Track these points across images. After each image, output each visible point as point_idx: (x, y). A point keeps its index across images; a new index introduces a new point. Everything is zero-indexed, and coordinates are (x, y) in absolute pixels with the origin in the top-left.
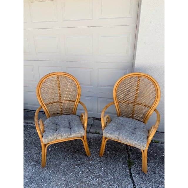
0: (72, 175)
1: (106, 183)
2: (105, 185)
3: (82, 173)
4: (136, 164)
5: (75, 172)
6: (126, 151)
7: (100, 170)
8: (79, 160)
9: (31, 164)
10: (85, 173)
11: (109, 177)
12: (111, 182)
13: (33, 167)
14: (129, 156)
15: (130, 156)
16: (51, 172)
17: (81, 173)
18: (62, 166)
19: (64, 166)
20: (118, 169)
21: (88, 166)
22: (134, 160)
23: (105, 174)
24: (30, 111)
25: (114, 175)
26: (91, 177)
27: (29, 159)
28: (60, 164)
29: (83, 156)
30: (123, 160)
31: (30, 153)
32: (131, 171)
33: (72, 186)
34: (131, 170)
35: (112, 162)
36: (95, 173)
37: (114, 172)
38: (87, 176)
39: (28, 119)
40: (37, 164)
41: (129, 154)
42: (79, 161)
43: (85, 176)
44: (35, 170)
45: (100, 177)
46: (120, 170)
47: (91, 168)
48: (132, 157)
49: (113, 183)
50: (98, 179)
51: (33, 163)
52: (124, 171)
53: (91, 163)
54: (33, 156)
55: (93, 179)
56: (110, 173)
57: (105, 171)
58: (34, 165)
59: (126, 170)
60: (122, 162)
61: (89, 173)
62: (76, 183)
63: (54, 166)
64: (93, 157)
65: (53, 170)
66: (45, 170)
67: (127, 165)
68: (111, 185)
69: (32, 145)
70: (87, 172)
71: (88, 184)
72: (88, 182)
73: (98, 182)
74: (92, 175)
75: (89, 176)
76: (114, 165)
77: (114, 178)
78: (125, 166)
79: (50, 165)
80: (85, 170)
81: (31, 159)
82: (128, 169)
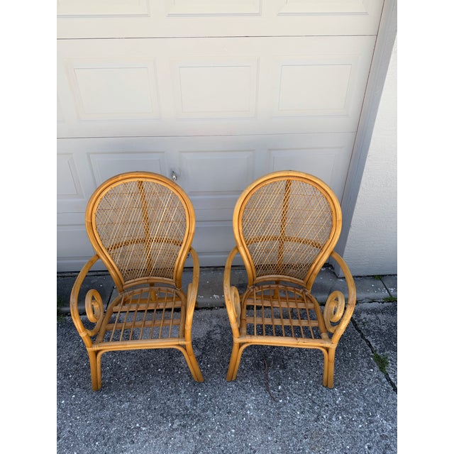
0: (283, 423)
1: (361, 421)
2: (360, 426)
3: (302, 413)
4: (391, 360)
5: (286, 416)
6: (359, 334)
7: (334, 395)
8: (279, 384)
9: (175, 426)
10: (308, 411)
11: (358, 405)
12: (369, 414)
13: (186, 432)
14: (370, 346)
15: (373, 345)
16: (233, 431)
17: (298, 413)
18: (249, 409)
19: (254, 409)
20: (365, 382)
21: (305, 392)
22: (384, 351)
23: (347, 402)
24: (69, 274)
25: (364, 397)
26: (324, 416)
27: (162, 415)
28: (244, 406)
29: (281, 371)
30: (365, 358)
31: (154, 397)
32: (390, 379)
33: (299, 450)
34: (390, 376)
35: (345, 369)
36: (327, 406)
37: (361, 390)
38: (316, 416)
40: (190, 423)
41: (367, 341)
42: (280, 387)
43: (313, 419)
44: (193, 438)
45: (341, 410)
46: (371, 383)
47: (313, 395)
48: (378, 347)
49: (373, 416)
50: (340, 417)
51: (178, 423)
52: (377, 382)
53: (307, 384)
54: (165, 403)
55: (330, 419)
56: (355, 396)
57: (344, 394)
58: (184, 426)
59: (380, 380)
60: (365, 364)
61: (316, 408)
62: (304, 441)
63: (233, 415)
64: (301, 368)
65: (235, 426)
66: (219, 431)
67: (376, 368)
68: (371, 422)
69: (145, 375)
70: (311, 408)
71: (327, 433)
72: (325, 430)
73: (344, 423)
74: (324, 411)
75: (319, 414)
76: (353, 374)
77: (368, 404)
78: (375, 371)
79: (221, 415)
80: (304, 405)
81: (166, 414)
82: (382, 376)
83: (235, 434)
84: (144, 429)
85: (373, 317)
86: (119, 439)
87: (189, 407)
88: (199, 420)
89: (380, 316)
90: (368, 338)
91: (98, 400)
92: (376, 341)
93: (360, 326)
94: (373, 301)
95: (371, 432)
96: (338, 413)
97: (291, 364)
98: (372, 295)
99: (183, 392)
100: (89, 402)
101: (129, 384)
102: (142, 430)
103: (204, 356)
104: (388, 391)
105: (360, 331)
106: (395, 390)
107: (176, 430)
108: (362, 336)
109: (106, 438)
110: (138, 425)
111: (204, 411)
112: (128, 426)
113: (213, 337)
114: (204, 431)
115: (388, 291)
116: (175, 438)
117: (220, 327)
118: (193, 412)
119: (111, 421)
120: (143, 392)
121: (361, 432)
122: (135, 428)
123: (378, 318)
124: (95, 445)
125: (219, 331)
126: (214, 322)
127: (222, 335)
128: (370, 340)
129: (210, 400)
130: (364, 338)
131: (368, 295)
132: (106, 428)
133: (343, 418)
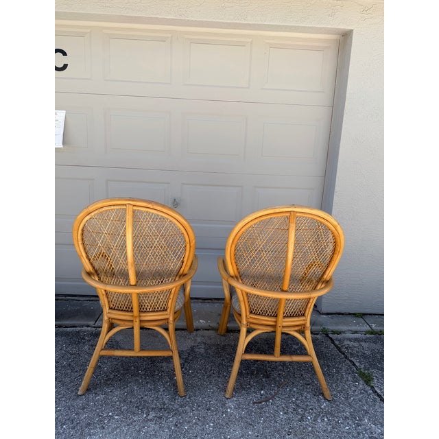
0: (264, 421)
1: (348, 423)
2: (347, 428)
3: (285, 413)
4: (376, 377)
5: (268, 415)
6: (343, 356)
7: (319, 400)
8: (262, 390)
9: (150, 417)
10: (292, 413)
11: (344, 410)
12: (355, 419)
13: (161, 423)
14: (354, 365)
15: (357, 364)
16: (212, 424)
17: (281, 413)
18: (230, 408)
19: (235, 407)
20: (350, 392)
21: (289, 397)
22: (369, 370)
23: (332, 407)
25: (350, 404)
26: (309, 418)
27: (137, 407)
28: (224, 405)
29: (264, 380)
30: (349, 374)
31: (131, 392)
32: (376, 392)
34: (376, 389)
36: (312, 409)
37: (346, 399)
38: (300, 417)
39: (69, 317)
40: (166, 415)
41: (351, 361)
42: (262, 392)
43: (297, 419)
44: (169, 428)
45: (327, 414)
46: (356, 393)
47: (297, 399)
48: (362, 366)
49: (360, 420)
50: (326, 419)
51: (154, 415)
52: (363, 393)
53: (290, 390)
54: (142, 398)
55: (315, 420)
56: (340, 403)
58: (160, 418)
59: (366, 392)
60: (350, 379)
61: (300, 410)
62: (287, 437)
63: (212, 411)
64: (285, 378)
65: (214, 421)
66: (196, 423)
67: (362, 382)
68: (358, 425)
69: (124, 375)
70: (294, 410)
71: (312, 432)
72: (310, 429)
73: (330, 425)
74: (309, 413)
75: (303, 416)
76: (337, 386)
77: (354, 410)
78: (361, 384)
79: (200, 411)
80: (287, 407)
81: (142, 406)
82: (368, 388)
83: (213, 427)
84: (116, 417)
85: (356, 344)
86: (89, 424)
87: (166, 402)
88: (176, 414)
89: (363, 344)
90: (352, 359)
91: (72, 391)
92: (359, 362)
93: (343, 350)
94: (356, 332)
95: (359, 433)
96: (324, 416)
97: (274, 374)
98: (354, 328)
99: (161, 390)
100: (63, 392)
101: (107, 380)
102: (114, 419)
103: (186, 364)
104: (375, 401)
105: (343, 354)
106: (382, 400)
107: (151, 420)
108: (346, 357)
109: (75, 423)
110: (110, 414)
111: (181, 406)
112: (100, 414)
113: (197, 350)
114: (180, 423)
115: (369, 326)
116: (149, 427)
117: (205, 344)
118: (170, 406)
119: (83, 409)
120: (120, 388)
121: (348, 433)
122: (107, 416)
123: (361, 345)
124: (62, 427)
125: (203, 346)
126: (199, 340)
127: (206, 350)
128: (354, 361)
129: (189, 398)
130: (348, 359)
131: (350, 328)
132: (76, 414)
133: (328, 420)
